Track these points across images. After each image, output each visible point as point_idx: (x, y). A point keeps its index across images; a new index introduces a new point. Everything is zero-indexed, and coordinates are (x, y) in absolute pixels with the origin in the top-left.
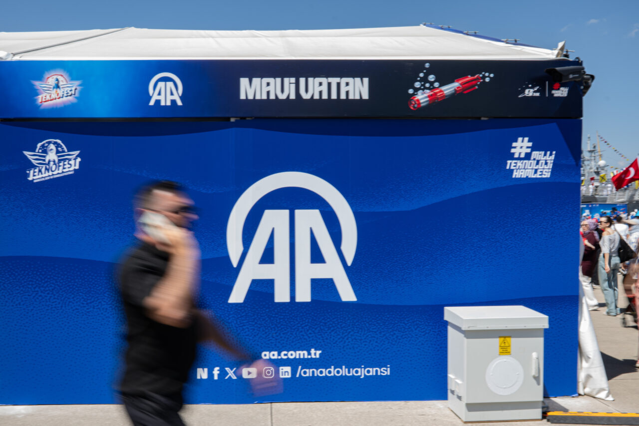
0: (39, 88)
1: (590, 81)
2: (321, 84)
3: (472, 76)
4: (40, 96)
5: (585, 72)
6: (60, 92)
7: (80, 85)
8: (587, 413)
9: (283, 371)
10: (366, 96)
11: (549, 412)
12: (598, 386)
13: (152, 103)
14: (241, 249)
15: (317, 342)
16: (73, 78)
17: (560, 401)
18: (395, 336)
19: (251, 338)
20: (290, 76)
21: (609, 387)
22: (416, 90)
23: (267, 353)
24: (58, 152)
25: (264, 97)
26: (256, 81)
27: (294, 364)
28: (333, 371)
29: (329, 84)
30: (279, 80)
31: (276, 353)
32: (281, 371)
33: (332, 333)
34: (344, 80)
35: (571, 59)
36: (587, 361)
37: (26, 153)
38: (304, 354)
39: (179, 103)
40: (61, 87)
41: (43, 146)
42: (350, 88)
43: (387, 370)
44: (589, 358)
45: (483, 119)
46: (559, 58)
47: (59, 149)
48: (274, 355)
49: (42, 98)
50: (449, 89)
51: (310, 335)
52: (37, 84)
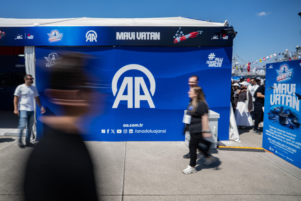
0: (49, 36)
1: (236, 34)
2: (144, 34)
3: (195, 32)
4: (50, 38)
5: (234, 31)
6: (56, 37)
7: (63, 35)
8: (232, 147)
9: (130, 131)
10: (159, 39)
11: (219, 146)
12: (236, 137)
13: (87, 41)
14: (116, 90)
15: (142, 121)
16: (60, 32)
17: (223, 142)
18: (168, 120)
19: (120, 120)
20: (133, 32)
21: (239, 138)
22: (176, 37)
23: (125, 125)
24: (55, 57)
25: (125, 39)
26: (122, 33)
27: (134, 128)
28: (147, 131)
29: (147, 35)
30: (129, 33)
31: (128, 125)
32: (129, 131)
33: (147, 119)
34: (152, 33)
35: (229, 26)
36: (232, 129)
37: (45, 58)
38: (137, 125)
39: (96, 41)
40: (57, 35)
41: (51, 55)
42: (154, 36)
43: (165, 131)
44: (233, 128)
45: (199, 47)
46: (225, 26)
47: (56, 56)
48: (127, 126)
49: (50, 39)
50: (187, 36)
51: (139, 119)
52: (49, 34)
